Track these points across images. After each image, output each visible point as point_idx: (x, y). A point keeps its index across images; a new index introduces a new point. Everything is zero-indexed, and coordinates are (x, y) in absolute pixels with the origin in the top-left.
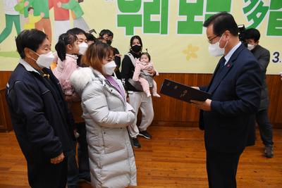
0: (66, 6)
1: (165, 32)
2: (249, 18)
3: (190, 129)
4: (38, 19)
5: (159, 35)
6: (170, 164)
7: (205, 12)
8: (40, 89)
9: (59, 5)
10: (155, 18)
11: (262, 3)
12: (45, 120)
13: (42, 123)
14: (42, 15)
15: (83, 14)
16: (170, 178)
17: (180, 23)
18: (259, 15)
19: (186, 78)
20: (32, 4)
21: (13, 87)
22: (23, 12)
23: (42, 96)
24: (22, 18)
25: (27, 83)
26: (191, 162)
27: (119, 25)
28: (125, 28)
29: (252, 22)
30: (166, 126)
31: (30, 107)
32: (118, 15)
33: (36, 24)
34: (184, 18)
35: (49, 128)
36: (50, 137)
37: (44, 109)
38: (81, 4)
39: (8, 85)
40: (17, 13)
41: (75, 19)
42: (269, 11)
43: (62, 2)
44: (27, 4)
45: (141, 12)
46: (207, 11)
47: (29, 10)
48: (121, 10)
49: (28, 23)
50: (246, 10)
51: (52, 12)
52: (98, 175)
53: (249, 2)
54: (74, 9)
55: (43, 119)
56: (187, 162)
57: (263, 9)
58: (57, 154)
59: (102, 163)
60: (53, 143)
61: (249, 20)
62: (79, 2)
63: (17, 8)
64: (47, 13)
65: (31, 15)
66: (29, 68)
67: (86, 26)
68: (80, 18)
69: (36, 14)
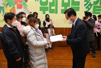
0: (21, 3)
1: (57, 13)
2: (86, 8)
3: (66, 48)
4: (11, 8)
5: (54, 14)
6: (59, 61)
8: (13, 34)
9: (19, 3)
10: (53, 8)
11: (90, 3)
12: (15, 45)
13: (14, 46)
14: (12, 7)
15: (27, 6)
16: (59, 66)
17: (62, 10)
18: (89, 7)
19: (64, 29)
20: (9, 3)
21: (3, 33)
22: (5, 5)
23: (14, 37)
24: (5, 8)
25: (8, 32)
26: (67, 60)
27: (40, 10)
28: (42, 11)
30: (57, 47)
31: (9, 41)
32: (40, 7)
33: (10, 10)
34: (63, 8)
35: (16, 48)
36: (16, 51)
37: (14, 41)
38: (26, 3)
39: (1, 33)
40: (3, 6)
41: (24, 8)
42: (93, 5)
43: (20, 2)
44: (7, 3)
45: (48, 6)
46: (71, 5)
47: (7, 5)
48: (41, 5)
49: (7, 9)
50: (85, 5)
51: (16, 6)
52: (34, 65)
53: (86, 2)
54: (24, 4)
55: (14, 45)
56: (65, 60)
57: (91, 5)
58: (19, 58)
59: (35, 60)
60: (17, 54)
61: (86, 9)
62: (26, 2)
63: (3, 4)
66: (9, 26)
67: (28, 11)
68: (26, 8)
69: (10, 6)
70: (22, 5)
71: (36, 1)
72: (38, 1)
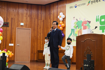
0: (86, 25)
9: (84, 25)
14: (80, 28)
15: (90, 27)
20: (78, 25)
24: (75, 30)
27: (100, 29)
28: (102, 30)
33: (78, 31)
40: (74, 28)
41: (88, 29)
44: (76, 26)
48: (101, 25)
51: (82, 27)
63: (74, 27)
64: (81, 28)
65: (77, 29)
69: (78, 28)
71: (96, 22)
72: (98, 21)
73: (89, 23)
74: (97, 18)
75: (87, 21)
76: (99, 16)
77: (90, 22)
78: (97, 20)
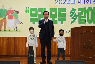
0: (12, 15)
2: (72, 18)
4: (2, 18)
7: (58, 17)
9: (10, 14)
11: (75, 14)
14: (4, 17)
15: (18, 17)
18: (75, 17)
27: (30, 21)
28: (32, 22)
29: (73, 20)
32: (30, 18)
33: (1, 20)
34: (51, 19)
38: (18, 14)
41: (15, 19)
42: (78, 16)
43: (11, 13)
45: (38, 17)
48: (31, 16)
50: (71, 16)
51: (7, 17)
53: (71, 14)
54: (15, 16)
62: (17, 14)
67: (19, 21)
68: (17, 19)
70: (14, 16)
71: (26, 13)
72: (28, 13)
73: (16, 13)
74: (27, 9)
75: (14, 11)
76: (29, 7)
77: (18, 12)
78: (27, 11)
